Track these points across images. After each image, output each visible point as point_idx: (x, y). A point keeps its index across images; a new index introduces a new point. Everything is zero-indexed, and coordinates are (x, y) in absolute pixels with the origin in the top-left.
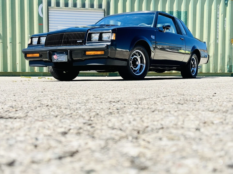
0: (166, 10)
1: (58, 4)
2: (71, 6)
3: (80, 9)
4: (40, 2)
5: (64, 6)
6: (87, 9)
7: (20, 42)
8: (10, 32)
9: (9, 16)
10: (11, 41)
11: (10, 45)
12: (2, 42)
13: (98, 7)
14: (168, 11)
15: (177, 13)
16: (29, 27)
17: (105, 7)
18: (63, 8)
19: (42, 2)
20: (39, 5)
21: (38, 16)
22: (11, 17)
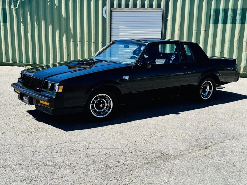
0: (229, 8)
1: (119, 6)
2: (131, 7)
3: (139, 9)
4: (104, 4)
5: (125, 7)
6: (146, 9)
7: (87, 41)
8: (79, 32)
9: (79, 18)
10: (80, 40)
11: (79, 43)
12: (73, 40)
13: (156, 6)
14: (231, 9)
15: (241, 11)
16: (94, 27)
17: (164, 7)
18: (124, 9)
19: (106, 5)
20: (103, 7)
21: (102, 17)
22: (80, 19)
